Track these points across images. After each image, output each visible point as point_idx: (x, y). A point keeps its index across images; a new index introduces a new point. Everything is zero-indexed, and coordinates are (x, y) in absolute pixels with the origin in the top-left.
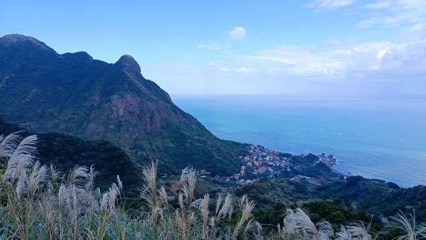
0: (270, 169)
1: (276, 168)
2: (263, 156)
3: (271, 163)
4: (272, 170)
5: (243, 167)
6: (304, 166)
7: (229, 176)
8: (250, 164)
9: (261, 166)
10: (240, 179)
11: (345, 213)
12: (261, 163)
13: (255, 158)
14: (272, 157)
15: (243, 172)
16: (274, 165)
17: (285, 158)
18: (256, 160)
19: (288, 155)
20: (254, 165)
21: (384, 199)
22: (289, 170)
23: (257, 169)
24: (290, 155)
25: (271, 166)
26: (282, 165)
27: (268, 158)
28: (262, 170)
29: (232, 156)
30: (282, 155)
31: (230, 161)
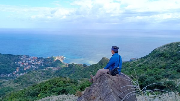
0: (33, 66)
1: (36, 65)
2: (29, 60)
3: (33, 63)
4: (34, 67)
5: (18, 68)
6: (50, 62)
7: (9, 73)
8: (21, 65)
9: (27, 66)
10: (16, 74)
11: (64, 81)
12: (28, 64)
13: (24, 62)
14: (33, 60)
15: (18, 70)
16: (35, 64)
17: (40, 60)
18: (25, 63)
19: (41, 58)
20: (24, 65)
21: (82, 71)
22: (42, 65)
23: (26, 67)
24: (43, 58)
25: (33, 65)
26: (39, 63)
27: (31, 61)
28: (28, 68)
29: (11, 63)
30: (39, 59)
31: (10, 65)
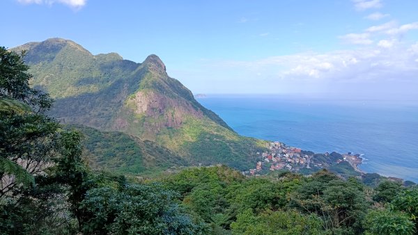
0: (288, 166)
1: (294, 165)
2: (283, 153)
3: (290, 160)
4: (290, 167)
5: (260, 163)
6: (326, 164)
7: (244, 171)
8: (267, 160)
9: (278, 162)
10: (255, 173)
12: (279, 159)
13: (273, 155)
14: (292, 155)
15: (258, 168)
16: (293, 161)
17: (307, 156)
18: (275, 157)
19: (310, 153)
20: (271, 161)
22: (308, 167)
23: (274, 165)
24: (313, 153)
25: (289, 163)
26: (302, 162)
27: (287, 155)
28: (280, 166)
29: (249, 152)
30: (303, 153)
31: (247, 157)
